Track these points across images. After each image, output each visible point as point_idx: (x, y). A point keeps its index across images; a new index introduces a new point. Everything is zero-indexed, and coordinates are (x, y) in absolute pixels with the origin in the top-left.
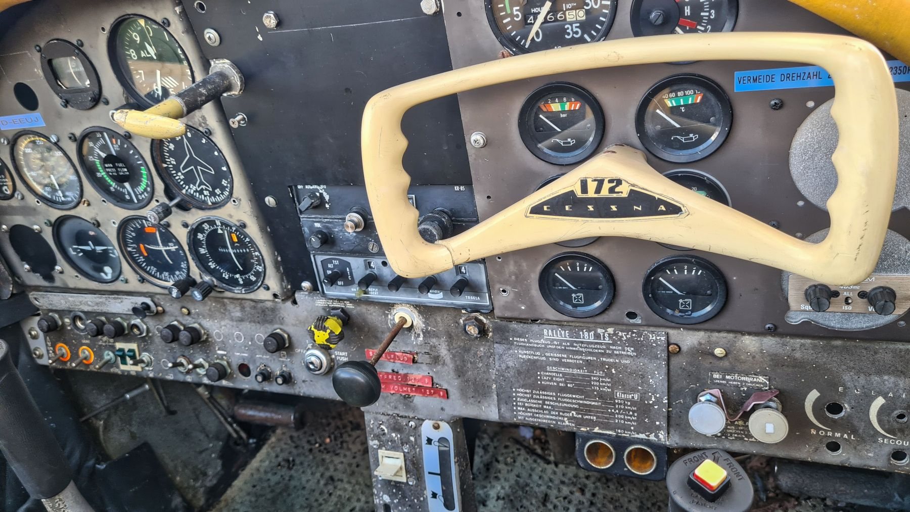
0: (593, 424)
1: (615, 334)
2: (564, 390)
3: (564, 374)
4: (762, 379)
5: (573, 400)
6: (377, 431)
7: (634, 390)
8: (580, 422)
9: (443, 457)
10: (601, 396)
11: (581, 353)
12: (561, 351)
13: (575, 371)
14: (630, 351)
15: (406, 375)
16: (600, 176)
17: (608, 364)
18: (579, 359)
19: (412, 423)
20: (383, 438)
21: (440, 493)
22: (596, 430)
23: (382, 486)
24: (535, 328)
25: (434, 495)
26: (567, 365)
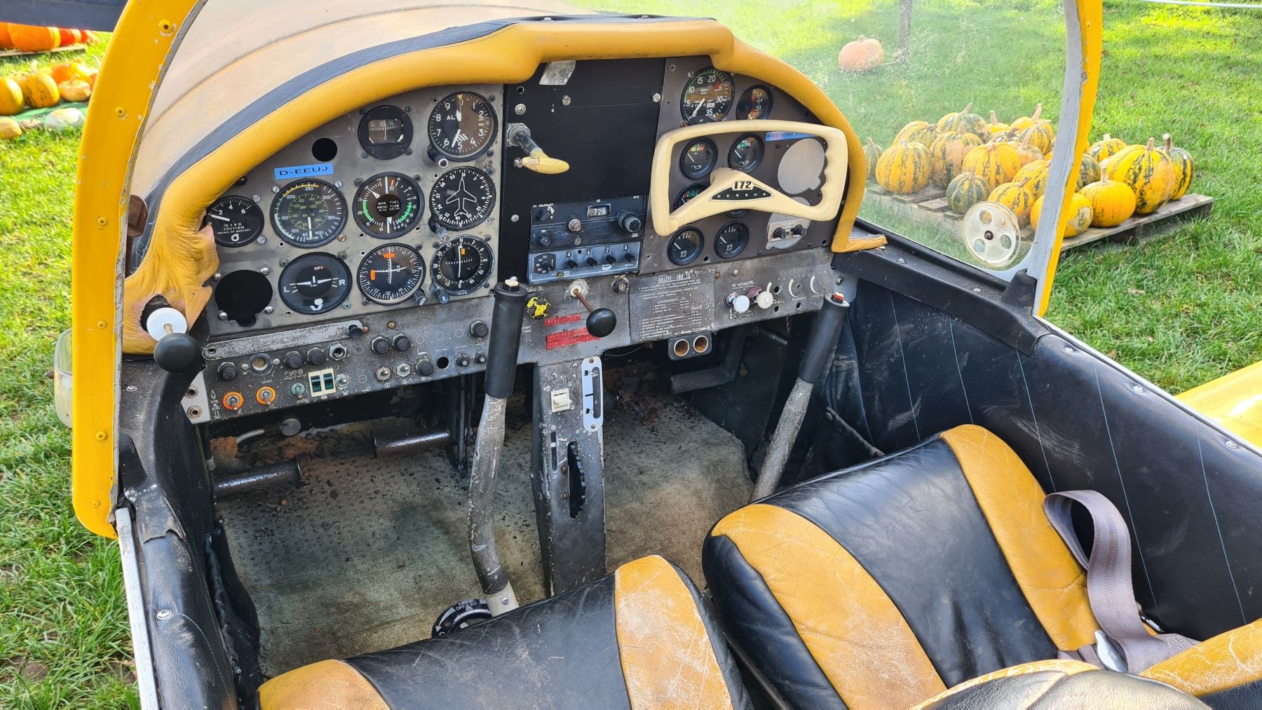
0: (681, 329)
1: (693, 273)
2: (665, 313)
3: (666, 303)
4: (751, 282)
5: (670, 318)
6: (550, 378)
7: (700, 304)
8: (673, 331)
9: (595, 380)
10: (684, 312)
11: (674, 289)
12: (665, 290)
13: (672, 300)
14: (698, 281)
15: (572, 331)
16: (743, 180)
17: (687, 291)
18: (674, 293)
19: (575, 364)
20: (554, 382)
21: (591, 408)
22: (683, 332)
23: (551, 419)
24: (655, 278)
25: (588, 411)
26: (668, 298)
